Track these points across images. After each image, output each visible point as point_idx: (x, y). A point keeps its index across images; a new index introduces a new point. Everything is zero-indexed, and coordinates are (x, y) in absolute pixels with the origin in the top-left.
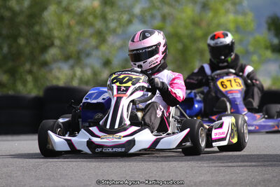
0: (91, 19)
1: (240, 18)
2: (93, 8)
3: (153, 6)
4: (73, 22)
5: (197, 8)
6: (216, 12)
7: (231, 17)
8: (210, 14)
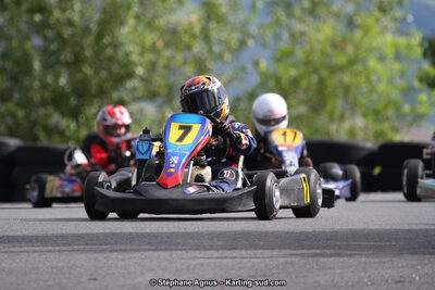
0: (186, 38)
1: (402, 41)
2: (190, 24)
3: (278, 22)
4: (160, 44)
5: (342, 26)
6: (367, 30)
7: (389, 38)
8: (358, 34)
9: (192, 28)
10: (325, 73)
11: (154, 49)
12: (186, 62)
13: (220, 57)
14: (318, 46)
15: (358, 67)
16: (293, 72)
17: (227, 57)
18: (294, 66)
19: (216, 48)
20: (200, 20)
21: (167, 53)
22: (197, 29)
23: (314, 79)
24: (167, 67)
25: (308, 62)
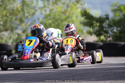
9: (18, 9)
10: (59, 22)
11: (6, 16)
12: (16, 19)
13: (27, 17)
14: (57, 14)
15: (70, 19)
16: (50, 21)
17: (29, 17)
18: (50, 19)
19: (26, 15)
20: (20, 6)
21: (10, 17)
22: (20, 9)
23: (56, 23)
24: (11, 21)
25: (54, 18)
